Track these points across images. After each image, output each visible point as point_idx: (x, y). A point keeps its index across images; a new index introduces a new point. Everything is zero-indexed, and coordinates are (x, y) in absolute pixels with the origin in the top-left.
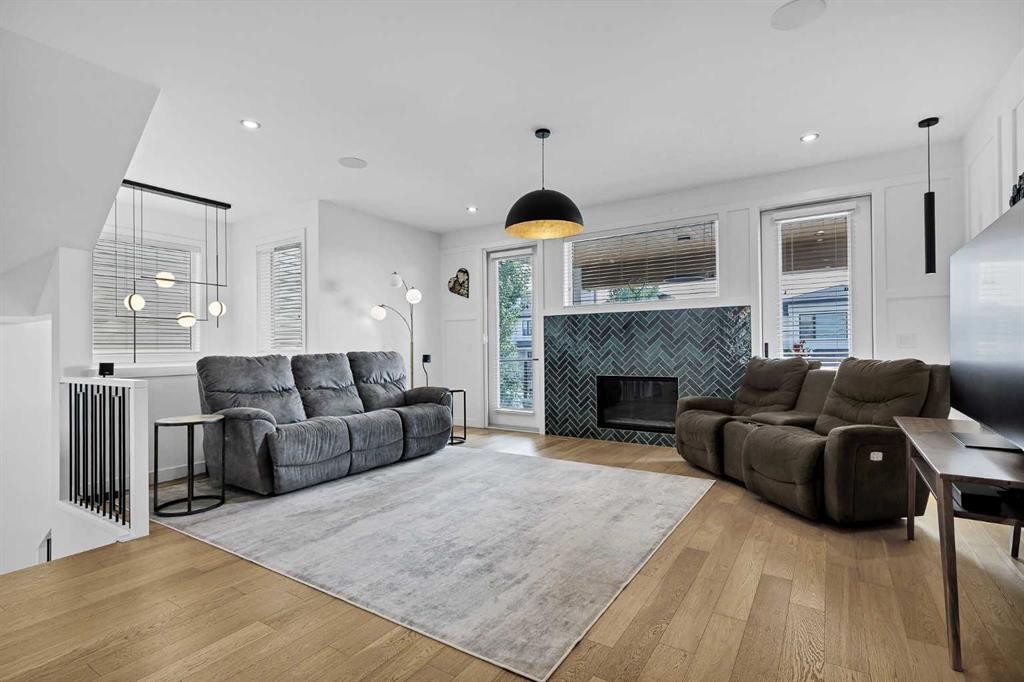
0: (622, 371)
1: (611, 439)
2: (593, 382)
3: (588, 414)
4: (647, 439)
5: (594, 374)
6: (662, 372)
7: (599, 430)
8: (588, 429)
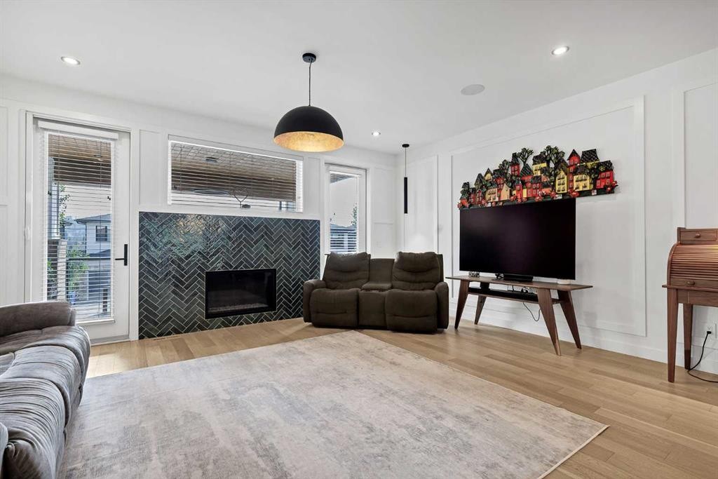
0: (231, 266)
1: (219, 327)
2: (202, 277)
3: (195, 308)
4: (252, 319)
5: (202, 270)
6: (265, 265)
7: (208, 321)
8: (195, 323)
